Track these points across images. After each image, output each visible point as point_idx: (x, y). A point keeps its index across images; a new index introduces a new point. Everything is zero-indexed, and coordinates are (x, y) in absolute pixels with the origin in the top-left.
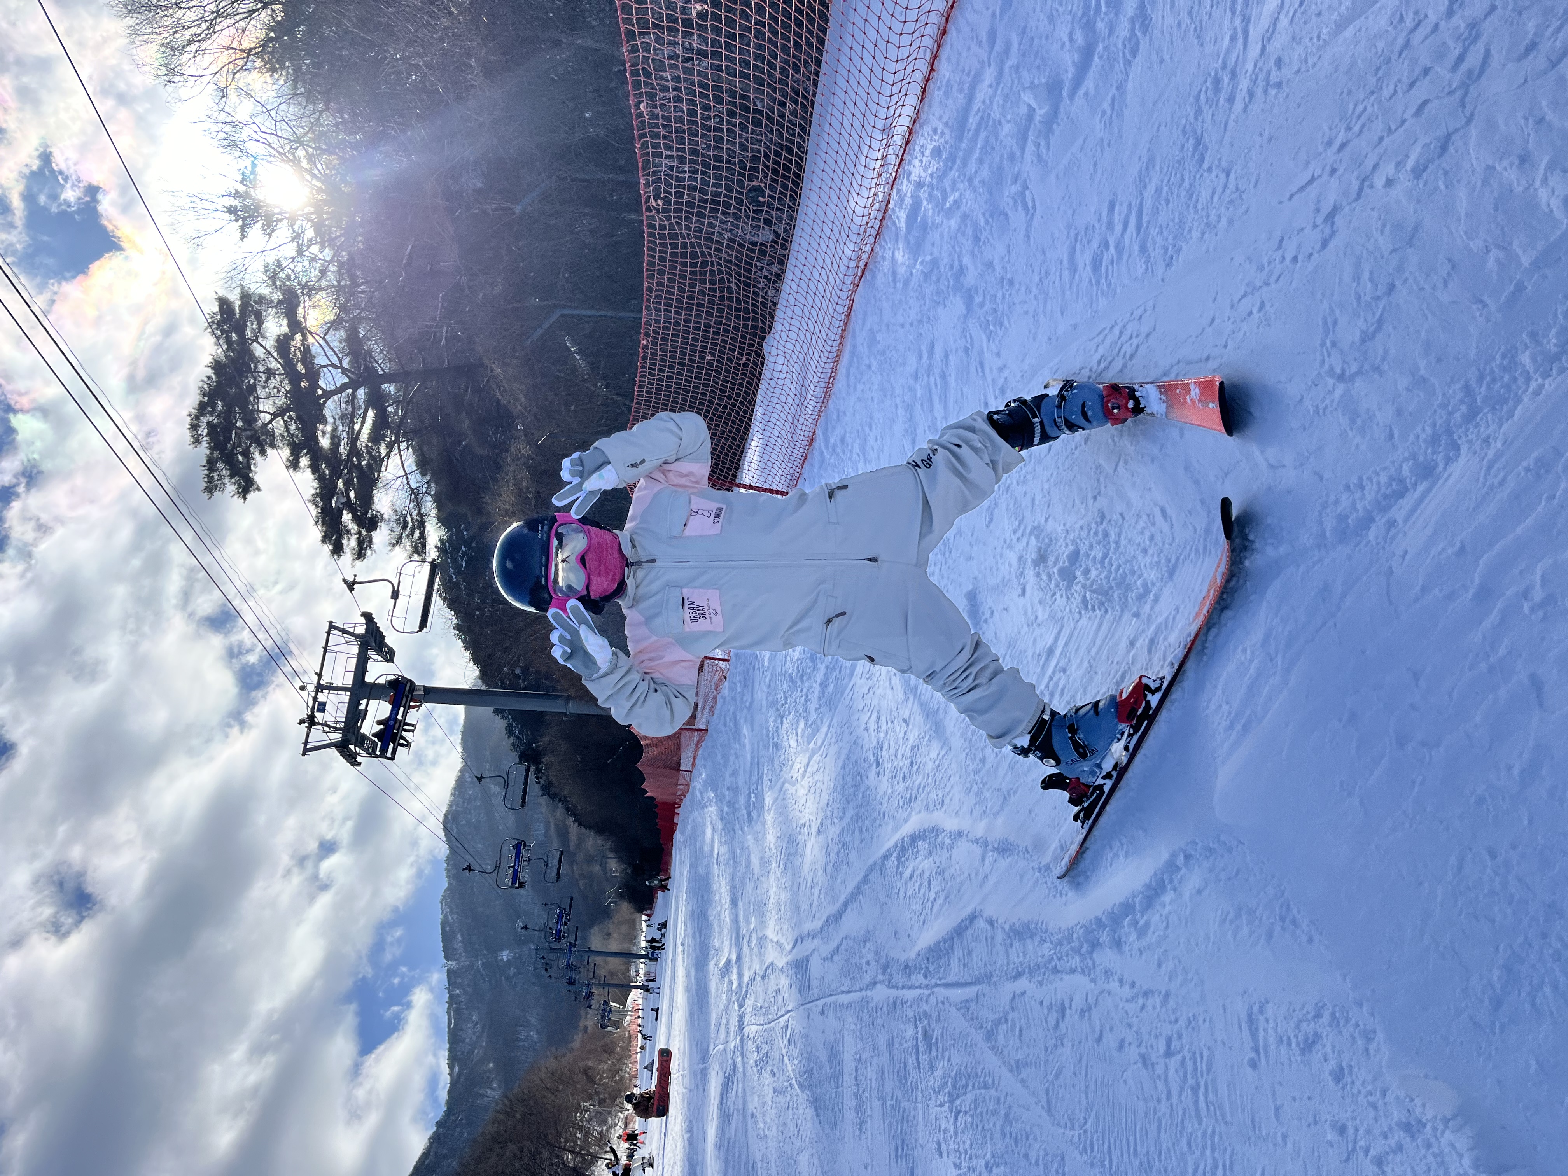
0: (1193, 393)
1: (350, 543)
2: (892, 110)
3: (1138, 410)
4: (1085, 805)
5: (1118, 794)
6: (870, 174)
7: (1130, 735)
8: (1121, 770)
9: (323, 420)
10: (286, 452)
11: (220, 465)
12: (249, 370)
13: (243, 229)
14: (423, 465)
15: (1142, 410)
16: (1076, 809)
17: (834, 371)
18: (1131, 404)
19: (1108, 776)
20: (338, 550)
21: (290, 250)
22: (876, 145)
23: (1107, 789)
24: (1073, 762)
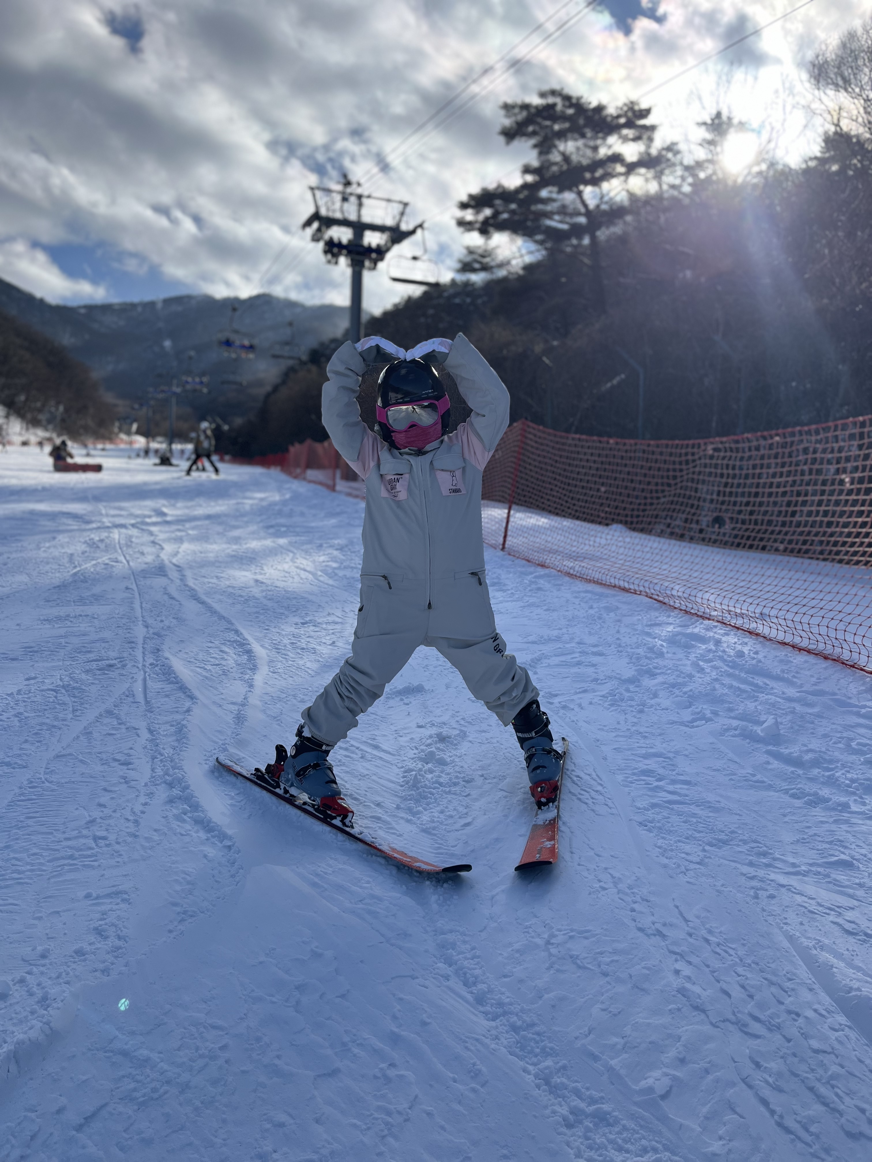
0: (548, 843)
1: (469, 215)
2: (775, 620)
3: (540, 805)
4: (266, 776)
5: (274, 799)
6: (732, 604)
7: (313, 806)
8: (290, 800)
9: (561, 191)
10: (535, 163)
11: (524, 114)
12: (597, 132)
13: (705, 124)
14: (528, 268)
15: (540, 808)
16: (263, 769)
17: (589, 581)
18: (543, 800)
19: (286, 792)
20: (464, 206)
21: (688, 161)
22: (751, 609)
23: (277, 790)
24: (294, 767)
